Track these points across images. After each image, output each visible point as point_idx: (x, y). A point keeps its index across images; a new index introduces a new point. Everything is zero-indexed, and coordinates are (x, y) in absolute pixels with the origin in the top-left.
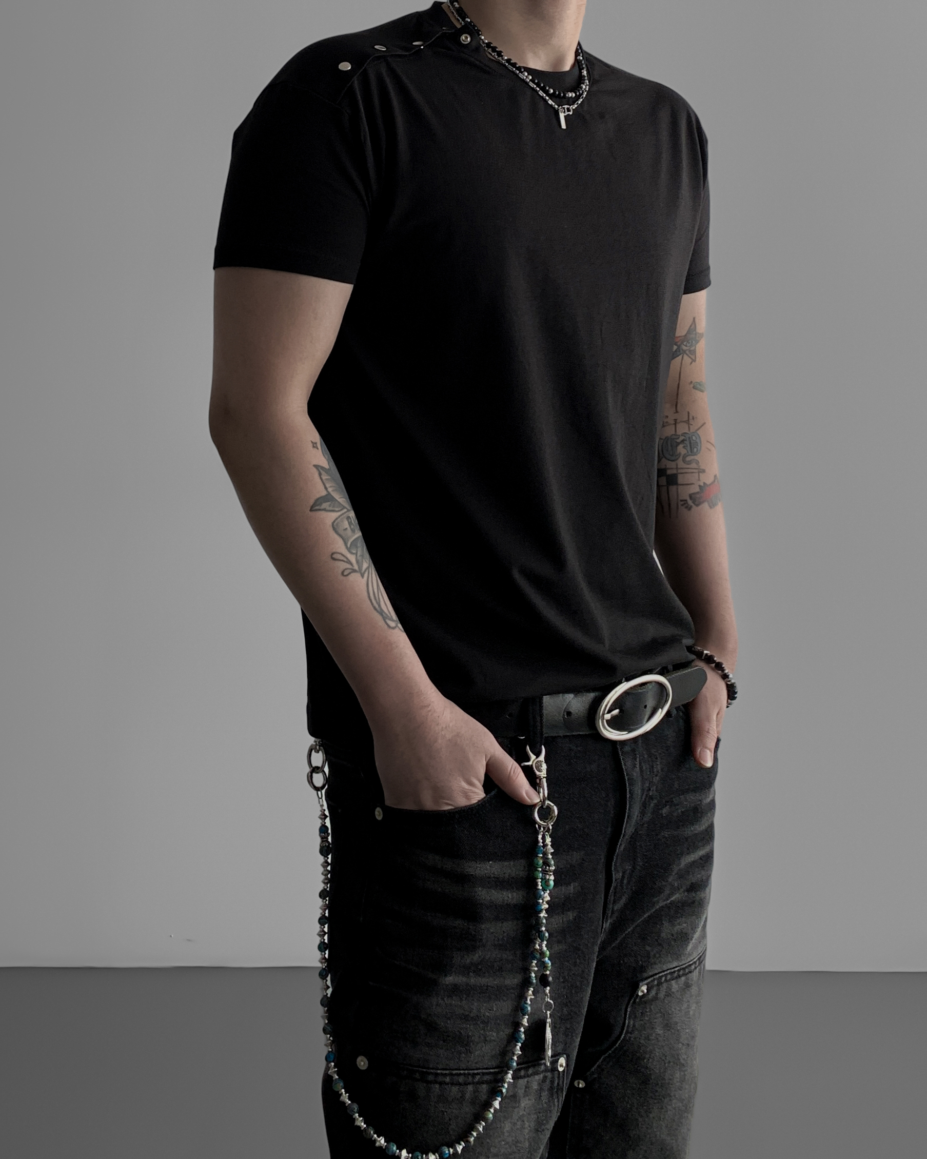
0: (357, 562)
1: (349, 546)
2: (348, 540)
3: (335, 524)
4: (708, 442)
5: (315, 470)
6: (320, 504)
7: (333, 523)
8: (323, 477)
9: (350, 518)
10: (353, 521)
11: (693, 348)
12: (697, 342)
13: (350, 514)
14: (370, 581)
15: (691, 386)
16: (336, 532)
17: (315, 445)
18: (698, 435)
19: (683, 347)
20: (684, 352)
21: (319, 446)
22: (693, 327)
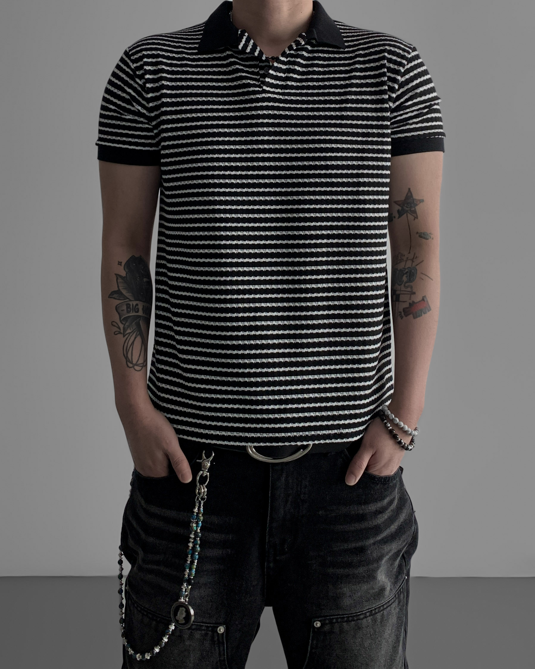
1: (122, 319)
2: (122, 317)
4: (422, 274)
5: (115, 276)
6: (113, 295)
7: (116, 306)
8: (119, 281)
9: (130, 304)
10: (131, 307)
11: (413, 209)
12: (417, 205)
13: (131, 303)
14: (127, 341)
15: (418, 235)
16: (117, 311)
17: (120, 263)
18: (416, 270)
19: (405, 208)
20: (407, 211)
21: (123, 264)
22: (409, 194)
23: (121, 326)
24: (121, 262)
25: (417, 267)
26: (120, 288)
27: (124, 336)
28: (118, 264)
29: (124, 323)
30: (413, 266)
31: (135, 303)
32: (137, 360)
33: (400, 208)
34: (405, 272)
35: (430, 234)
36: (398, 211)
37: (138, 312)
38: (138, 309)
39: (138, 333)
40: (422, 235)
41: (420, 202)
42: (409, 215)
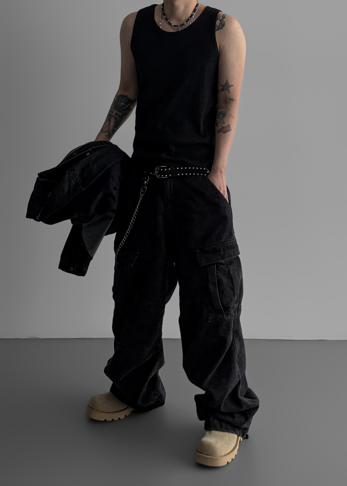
11: (228, 89)
12: (230, 87)
15: (229, 99)
18: (227, 112)
19: (225, 88)
20: (225, 89)
22: (227, 82)
25: (227, 111)
30: (226, 111)
33: (222, 88)
34: (221, 113)
35: (234, 99)
36: (222, 89)
40: (231, 99)
41: (232, 86)
42: (226, 91)
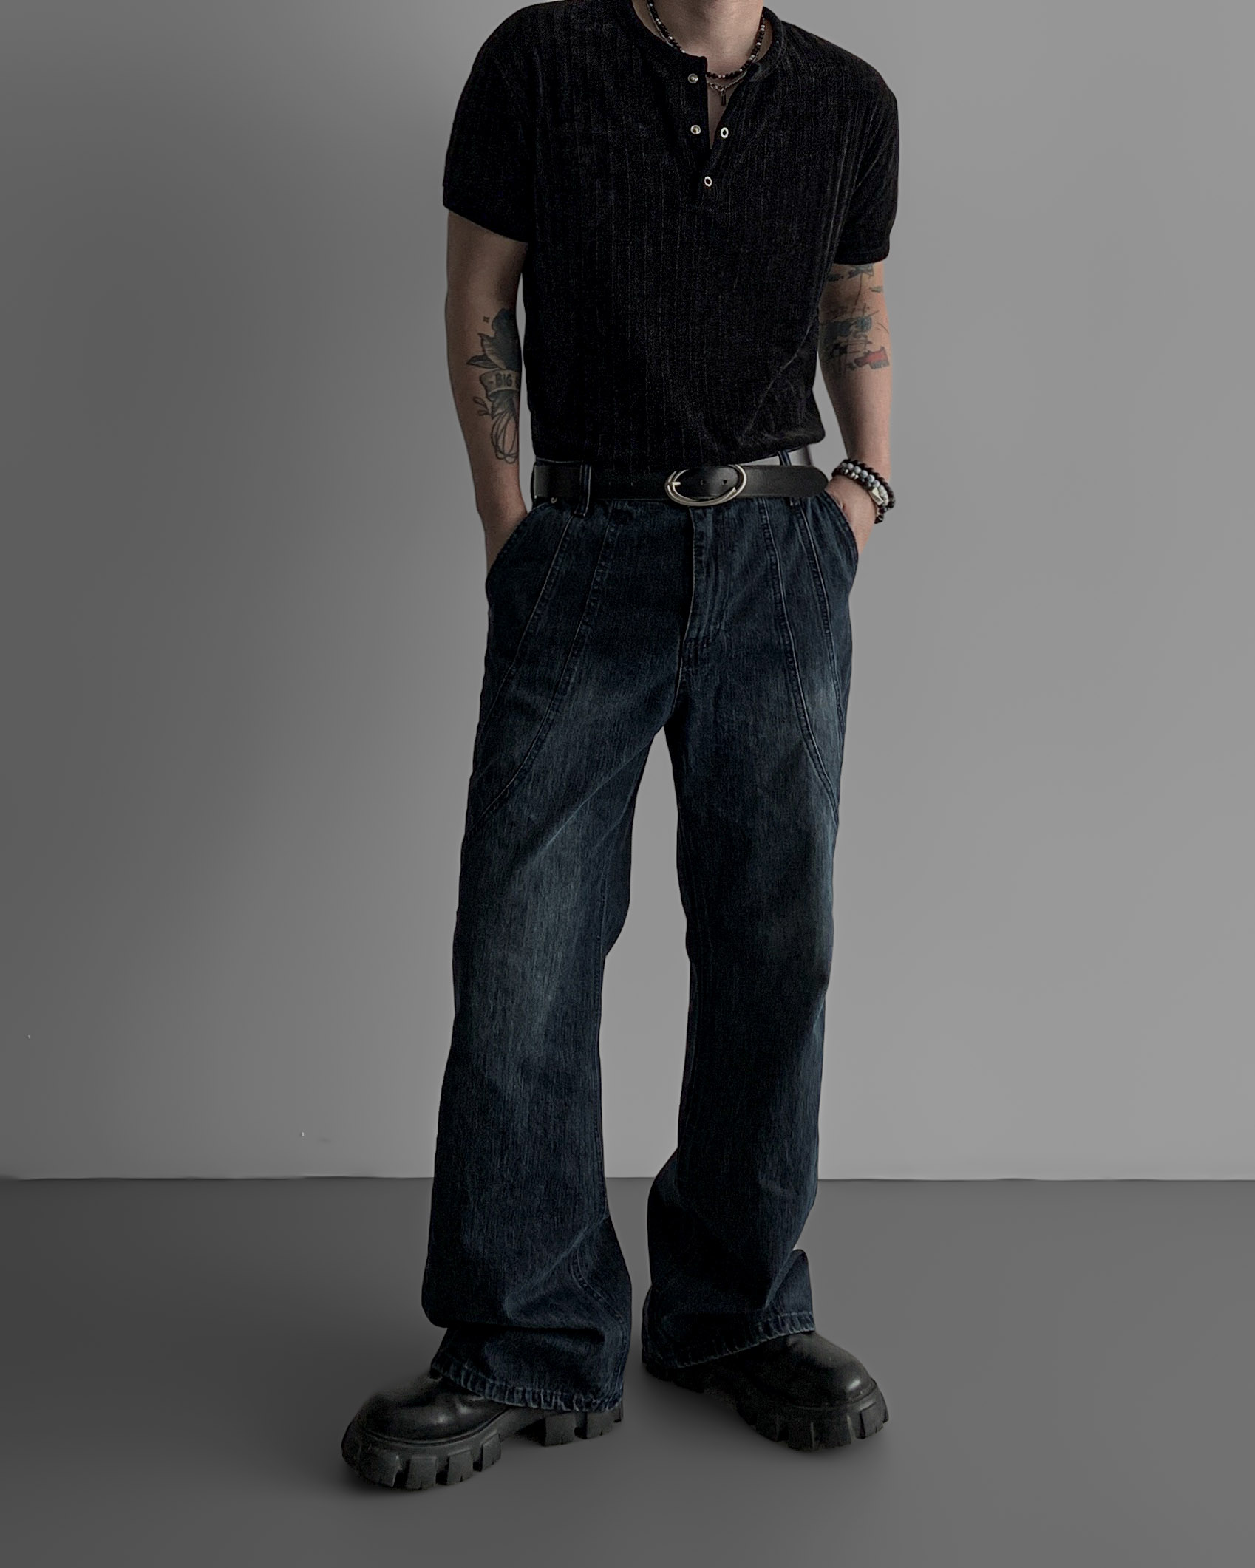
0: (492, 407)
1: (490, 393)
2: (490, 391)
3: (483, 377)
4: (879, 324)
5: (480, 338)
6: (475, 361)
7: (480, 378)
8: (485, 343)
9: (500, 375)
10: (503, 378)
13: (502, 373)
14: (498, 423)
16: (482, 383)
17: (486, 319)
21: (491, 321)
23: (489, 405)
24: (488, 318)
26: (487, 352)
27: (493, 419)
28: (484, 321)
29: (492, 399)
31: (507, 373)
32: (510, 448)
34: (852, 322)
37: (510, 385)
38: (511, 381)
39: (511, 414)
